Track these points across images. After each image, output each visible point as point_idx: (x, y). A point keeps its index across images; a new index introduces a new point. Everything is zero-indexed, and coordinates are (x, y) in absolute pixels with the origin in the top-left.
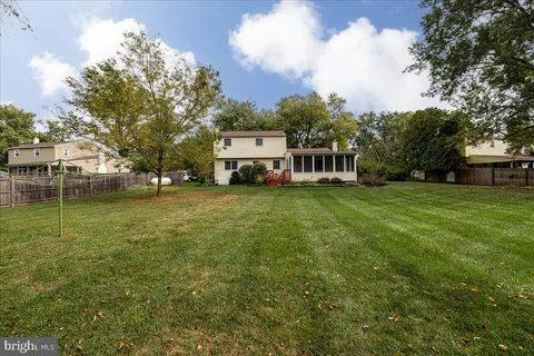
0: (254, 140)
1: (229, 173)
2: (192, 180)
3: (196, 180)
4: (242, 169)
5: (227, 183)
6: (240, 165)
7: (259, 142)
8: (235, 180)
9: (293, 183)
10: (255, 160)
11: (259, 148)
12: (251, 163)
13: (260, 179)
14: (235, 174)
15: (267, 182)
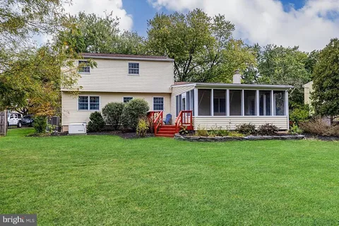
0: (126, 64)
1: (86, 115)
2: (24, 124)
3: (30, 125)
4: (108, 109)
5: (83, 130)
6: (104, 102)
7: (134, 69)
8: (96, 127)
9: (200, 133)
10: (127, 96)
11: (134, 77)
12: (120, 100)
13: (143, 124)
14: (96, 117)
15: (153, 131)
